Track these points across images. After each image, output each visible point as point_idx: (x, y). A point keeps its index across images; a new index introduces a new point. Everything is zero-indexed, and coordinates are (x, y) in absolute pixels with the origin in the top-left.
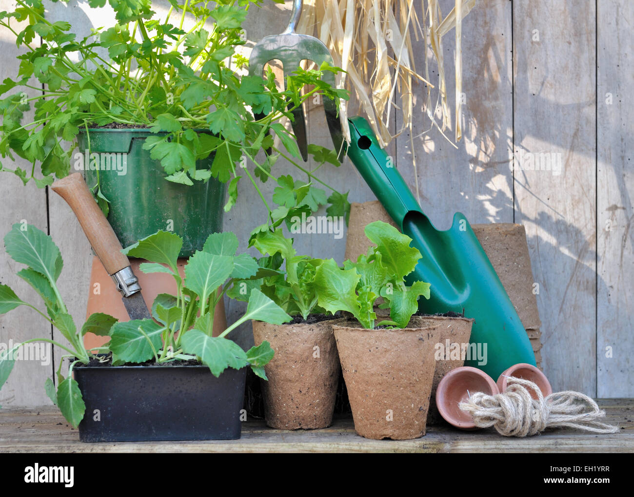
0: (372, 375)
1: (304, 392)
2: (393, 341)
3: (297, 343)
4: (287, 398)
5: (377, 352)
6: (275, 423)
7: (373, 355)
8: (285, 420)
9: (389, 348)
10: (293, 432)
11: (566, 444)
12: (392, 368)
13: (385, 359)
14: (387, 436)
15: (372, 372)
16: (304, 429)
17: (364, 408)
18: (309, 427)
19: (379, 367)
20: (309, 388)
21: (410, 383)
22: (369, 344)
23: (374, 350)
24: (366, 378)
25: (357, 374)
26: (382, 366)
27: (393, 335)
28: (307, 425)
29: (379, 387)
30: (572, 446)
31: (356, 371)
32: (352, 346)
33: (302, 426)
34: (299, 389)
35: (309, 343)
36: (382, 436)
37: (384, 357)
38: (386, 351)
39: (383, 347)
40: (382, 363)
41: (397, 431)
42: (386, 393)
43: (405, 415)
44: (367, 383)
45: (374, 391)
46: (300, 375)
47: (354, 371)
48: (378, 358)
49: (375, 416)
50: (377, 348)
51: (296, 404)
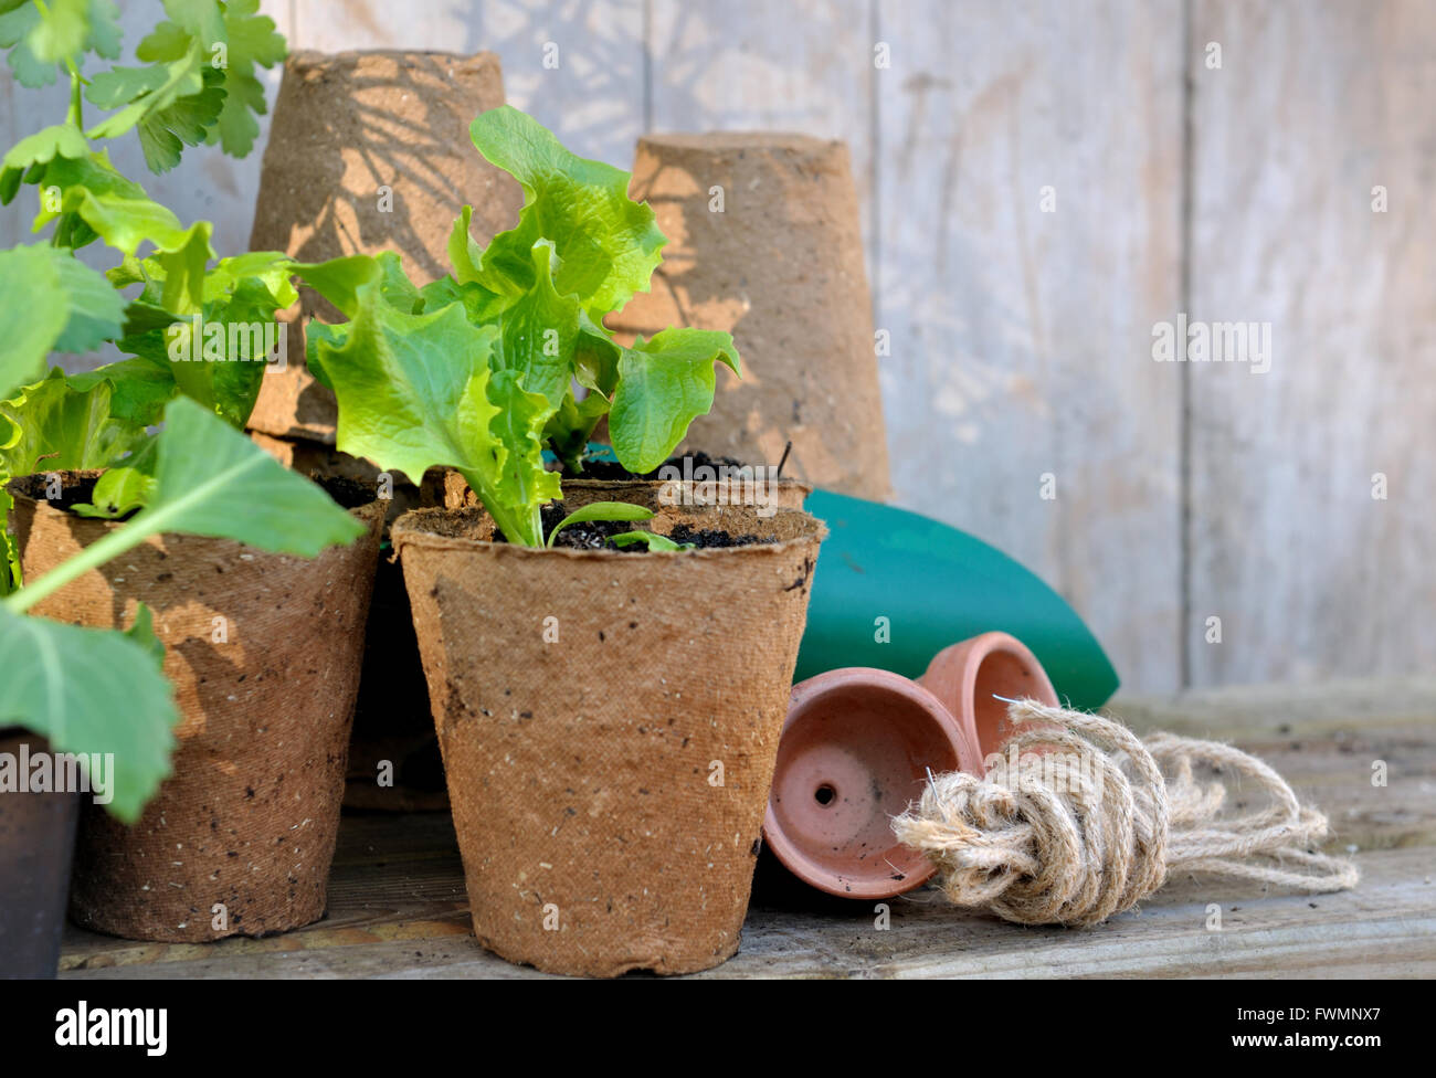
0: (603, 730)
1: (262, 794)
2: (697, 595)
3: (252, 604)
4: (193, 820)
5: (629, 643)
6: (127, 918)
7: (616, 653)
8: (176, 907)
9: (678, 624)
10: (205, 950)
11: (1247, 946)
12: (685, 702)
13: (661, 668)
14: (642, 966)
15: (605, 720)
16: (252, 938)
17: (552, 858)
18: (269, 926)
19: (634, 700)
20: (281, 778)
21: (741, 755)
22: (600, 609)
23: (619, 634)
24: (575, 746)
25: (533, 726)
26: (645, 697)
27: (701, 573)
28: (262, 920)
29: (626, 776)
30: (1267, 952)
31: (527, 715)
32: (519, 616)
33: (242, 923)
34: (244, 784)
35: (298, 601)
36: (621, 964)
37: (657, 660)
38: (669, 636)
39: (657, 623)
40: (648, 684)
41: (681, 944)
42: (653, 799)
43: (710, 878)
44: (577, 763)
45: (604, 794)
46: (253, 730)
47: (515, 716)
48: (632, 667)
49: (599, 890)
50: (633, 625)
51: (230, 844)
